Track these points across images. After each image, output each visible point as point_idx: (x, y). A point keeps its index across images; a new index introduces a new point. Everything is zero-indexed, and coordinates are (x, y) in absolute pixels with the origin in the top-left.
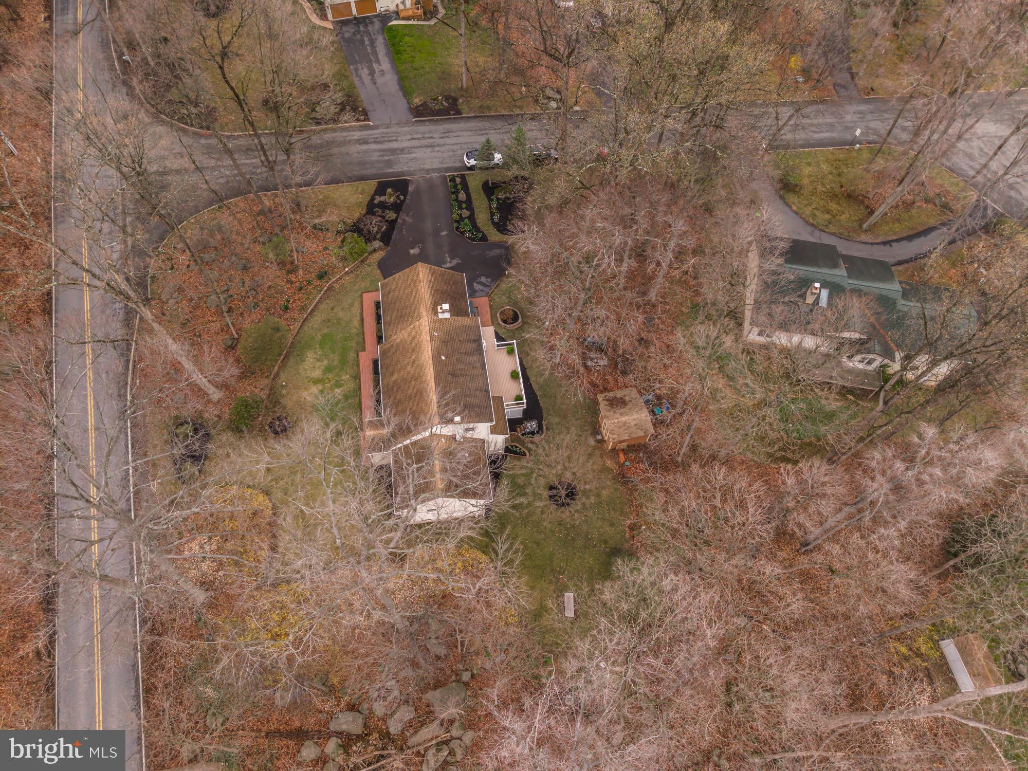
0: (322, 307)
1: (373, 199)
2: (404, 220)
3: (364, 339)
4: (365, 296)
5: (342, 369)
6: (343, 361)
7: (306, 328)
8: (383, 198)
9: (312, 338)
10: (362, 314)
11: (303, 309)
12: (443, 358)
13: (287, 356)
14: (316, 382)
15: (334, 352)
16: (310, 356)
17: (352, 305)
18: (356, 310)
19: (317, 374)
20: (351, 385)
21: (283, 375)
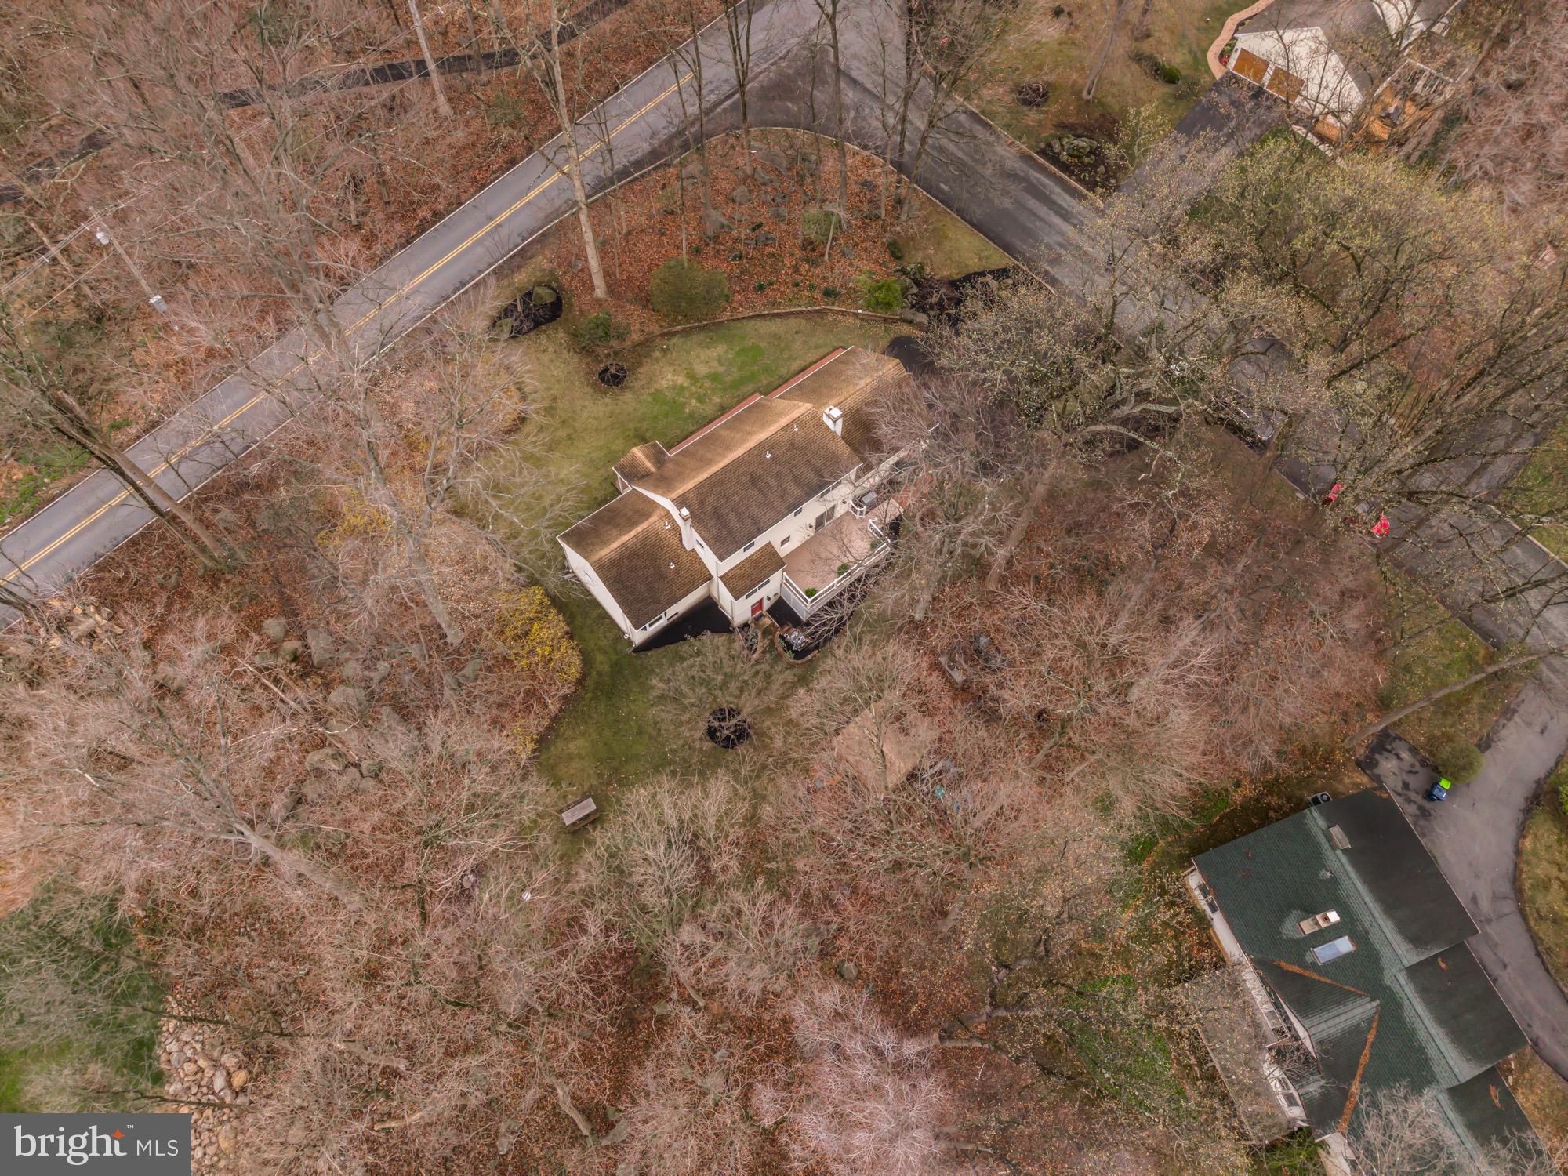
0: (793, 322)
1: (982, 273)
4: (838, 352)
5: (725, 390)
6: (736, 384)
7: (751, 323)
9: (743, 338)
10: (811, 364)
11: (773, 304)
12: (769, 456)
13: (701, 329)
14: (692, 377)
15: (740, 369)
16: (719, 349)
17: (817, 347)
18: (811, 356)
19: (701, 370)
20: (709, 409)
21: (675, 340)
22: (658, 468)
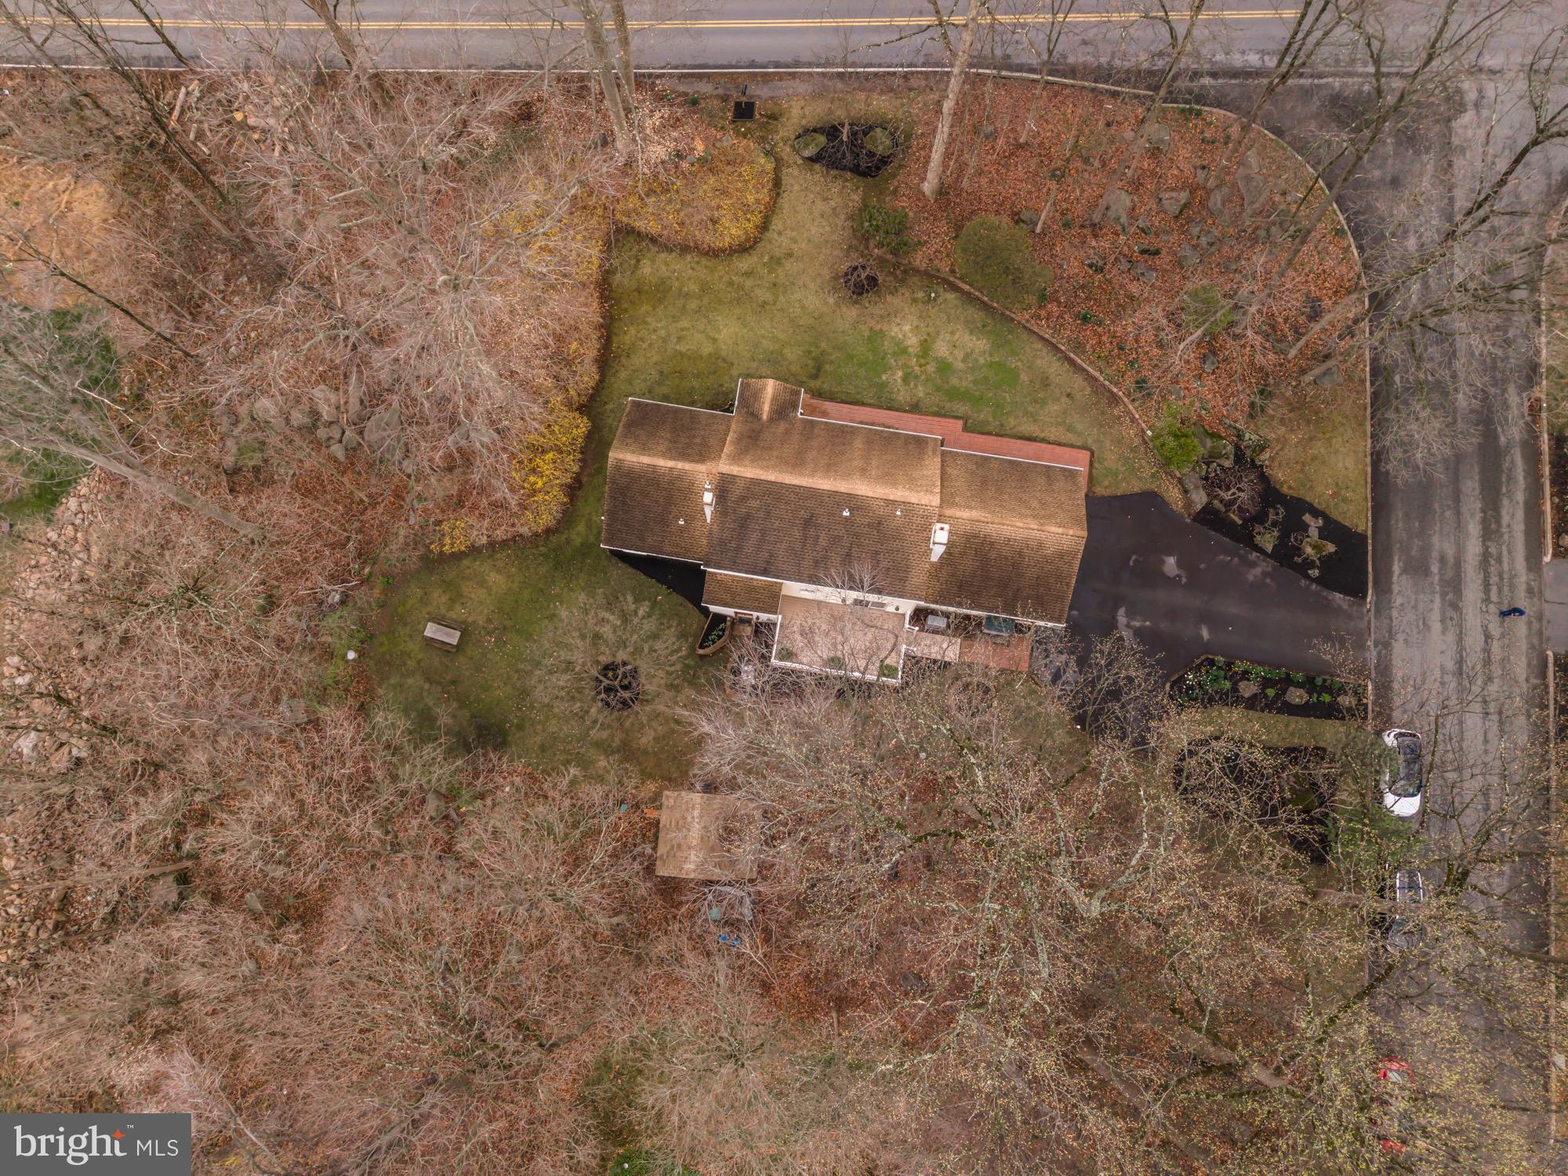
0: (1078, 381)
1: (1316, 513)
2: (1254, 565)
3: (989, 434)
4: (1085, 456)
5: (939, 389)
6: (953, 394)
7: (1038, 346)
8: (1314, 532)
9: (1014, 353)
10: (1043, 440)
11: (1079, 348)
12: (846, 513)
13: (985, 307)
14: (926, 347)
15: (975, 382)
16: (979, 344)
17: (1070, 429)
18: (1053, 433)
19: (941, 349)
20: (902, 396)
21: (951, 296)
22: (771, 419)
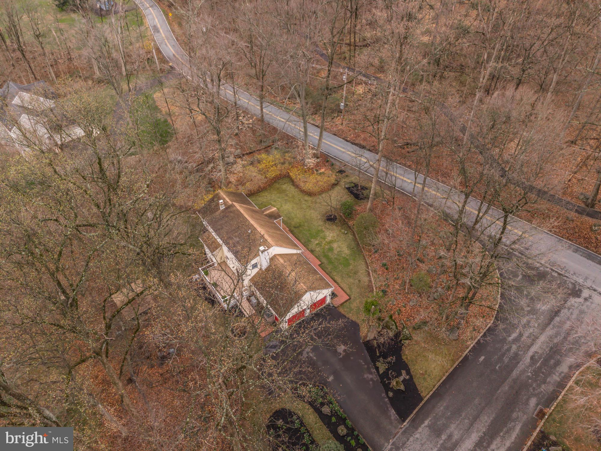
0: (366, 280)
1: (408, 372)
2: (371, 373)
3: (325, 272)
4: (346, 297)
5: (323, 252)
6: (326, 257)
8: (401, 378)
9: (354, 260)
10: (338, 285)
11: (375, 271)
12: (249, 232)
13: (358, 244)
15: (335, 258)
16: (346, 251)
17: (350, 289)
18: (343, 285)
19: (335, 245)
20: (312, 247)
21: (351, 236)
22: (266, 215)
